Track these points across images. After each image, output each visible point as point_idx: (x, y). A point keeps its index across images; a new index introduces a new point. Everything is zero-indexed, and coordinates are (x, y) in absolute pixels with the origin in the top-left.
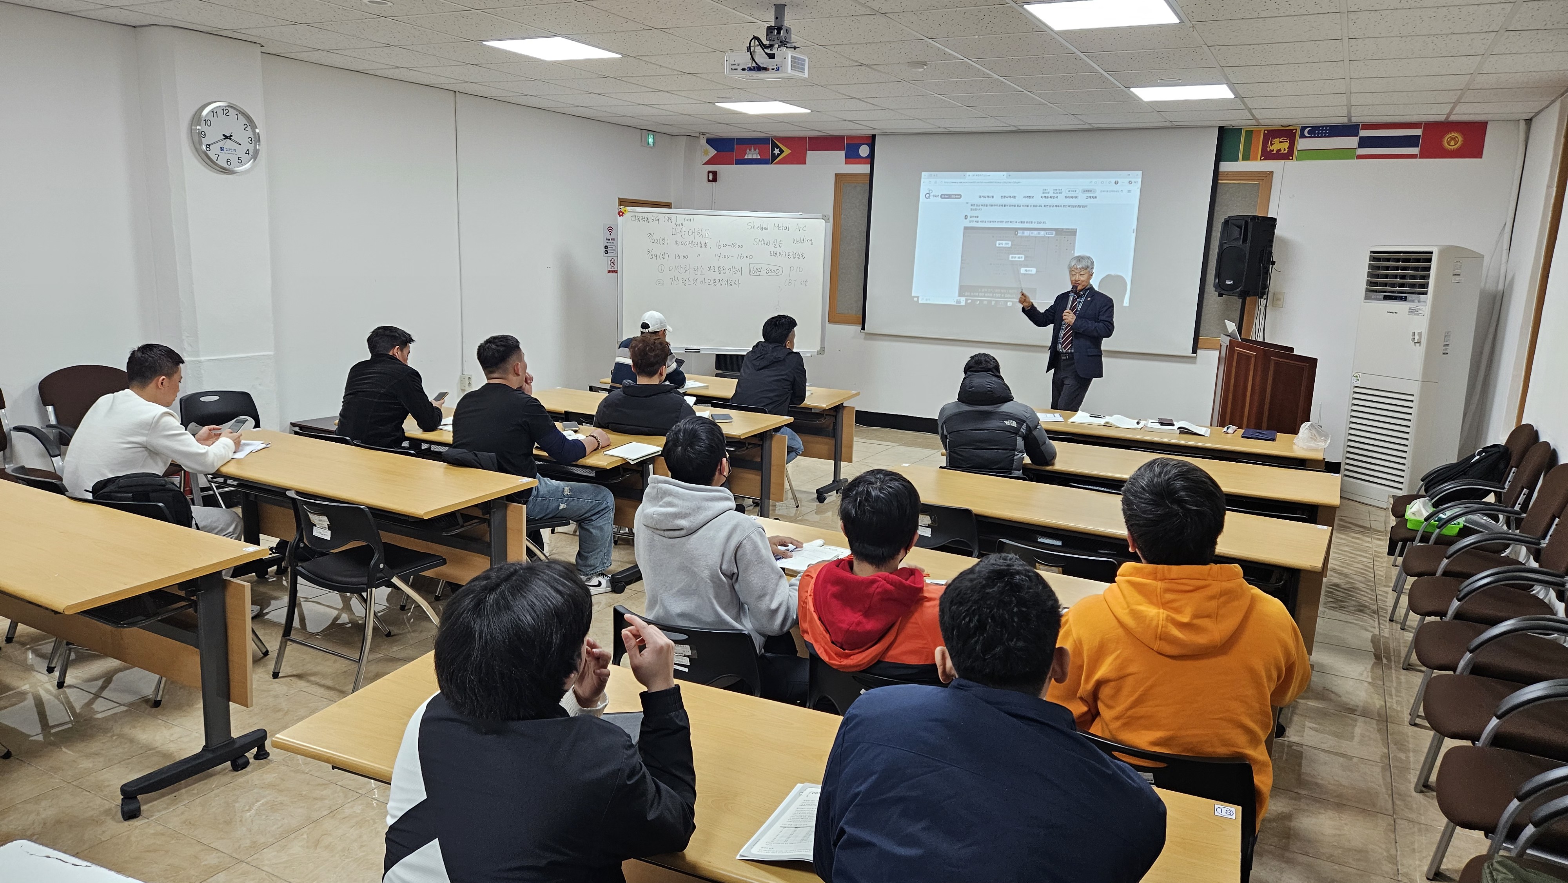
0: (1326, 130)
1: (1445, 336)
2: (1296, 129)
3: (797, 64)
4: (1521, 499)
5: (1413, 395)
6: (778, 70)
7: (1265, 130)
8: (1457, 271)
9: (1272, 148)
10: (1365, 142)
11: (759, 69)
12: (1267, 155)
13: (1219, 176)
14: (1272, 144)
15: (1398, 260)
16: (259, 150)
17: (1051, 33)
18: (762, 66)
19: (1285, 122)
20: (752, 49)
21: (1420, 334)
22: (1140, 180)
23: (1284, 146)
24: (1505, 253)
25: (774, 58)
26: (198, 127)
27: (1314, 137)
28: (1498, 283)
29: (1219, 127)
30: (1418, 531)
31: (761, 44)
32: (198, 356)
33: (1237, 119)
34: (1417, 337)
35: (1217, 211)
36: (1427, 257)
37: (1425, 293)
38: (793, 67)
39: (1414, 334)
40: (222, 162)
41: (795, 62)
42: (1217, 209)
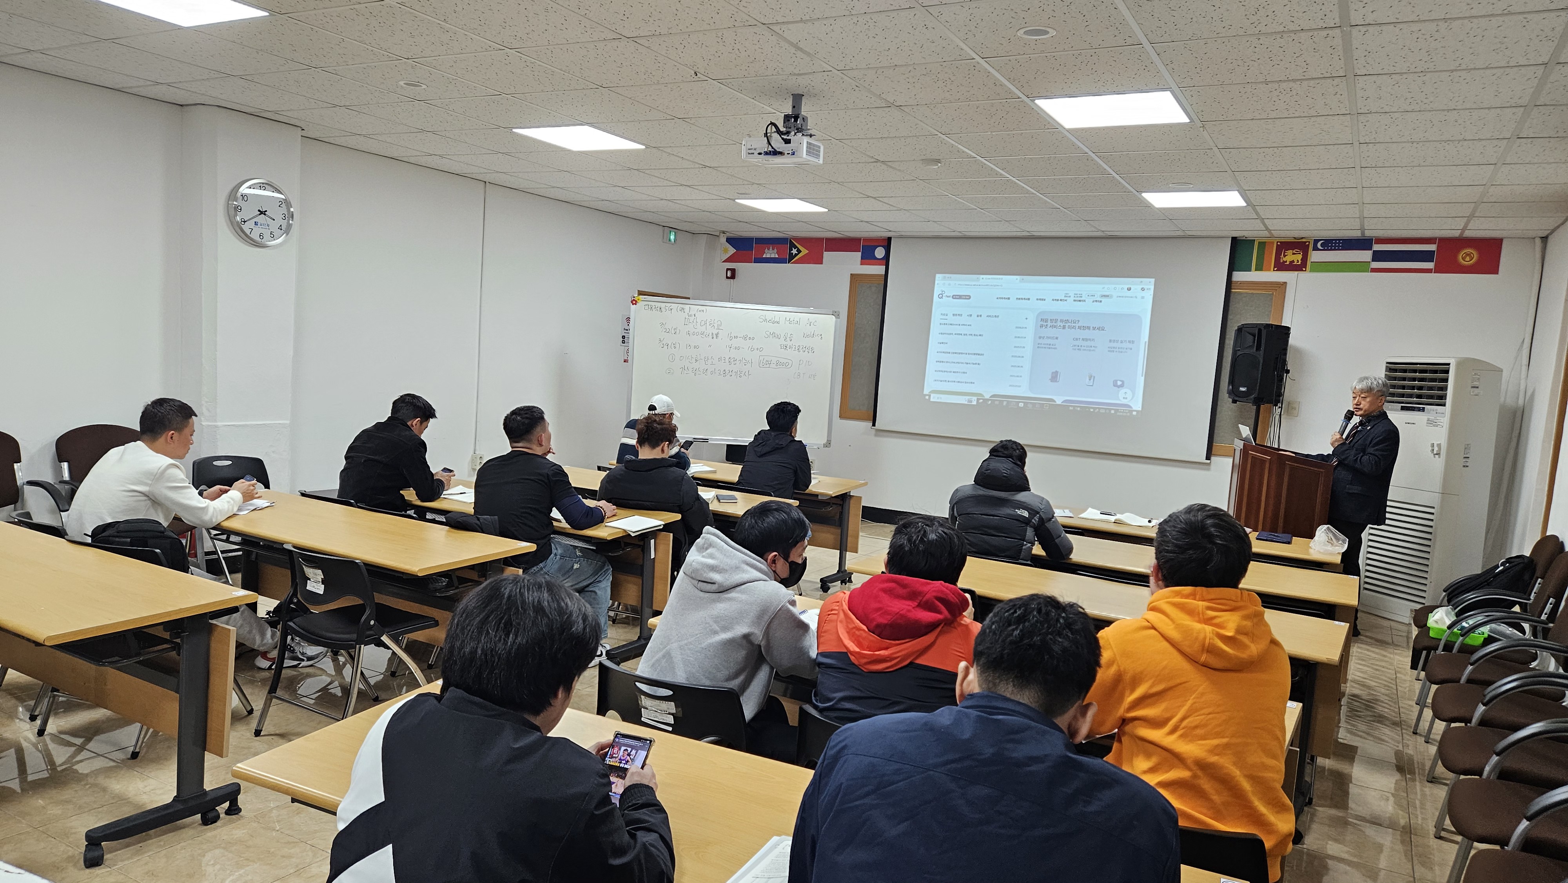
0: (1338, 243)
1: (1465, 448)
2: (1309, 242)
3: (812, 150)
4: (1548, 609)
5: (1434, 508)
6: (794, 154)
7: (1277, 242)
8: (1475, 383)
9: (1285, 259)
10: (1378, 256)
11: (775, 153)
12: (1281, 266)
13: (1233, 285)
14: (1285, 256)
15: (1415, 371)
16: (292, 224)
17: (1063, 131)
18: (778, 150)
19: (1297, 234)
20: (768, 135)
21: (1439, 445)
22: (1152, 287)
23: (1298, 258)
24: (1524, 368)
25: (790, 143)
26: (235, 203)
27: (1328, 250)
28: (1518, 398)
29: (1233, 238)
30: (1441, 640)
31: (778, 131)
32: (216, 421)
33: (1248, 230)
34: (1436, 449)
35: (1231, 319)
36: (1444, 369)
37: (1444, 405)
38: (808, 153)
39: (1433, 445)
40: (255, 236)
41: (810, 148)
42: (1230, 317)
